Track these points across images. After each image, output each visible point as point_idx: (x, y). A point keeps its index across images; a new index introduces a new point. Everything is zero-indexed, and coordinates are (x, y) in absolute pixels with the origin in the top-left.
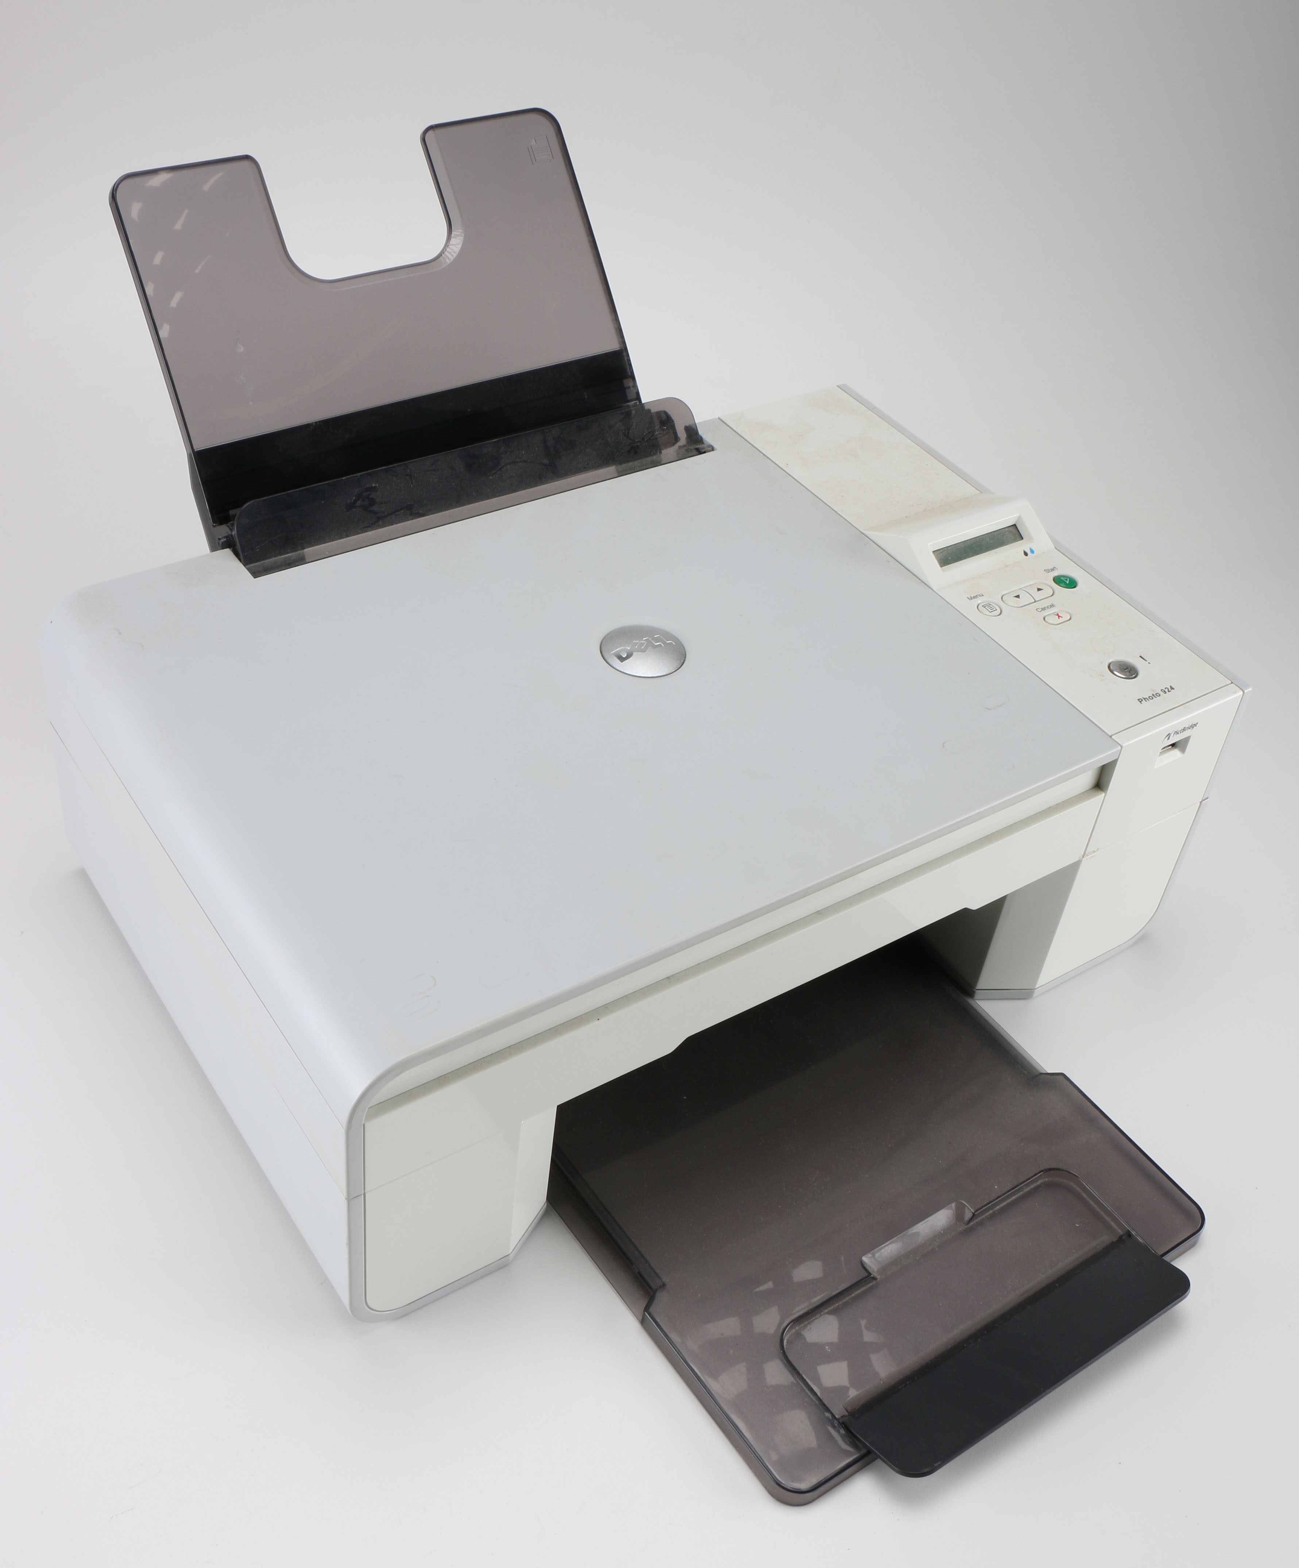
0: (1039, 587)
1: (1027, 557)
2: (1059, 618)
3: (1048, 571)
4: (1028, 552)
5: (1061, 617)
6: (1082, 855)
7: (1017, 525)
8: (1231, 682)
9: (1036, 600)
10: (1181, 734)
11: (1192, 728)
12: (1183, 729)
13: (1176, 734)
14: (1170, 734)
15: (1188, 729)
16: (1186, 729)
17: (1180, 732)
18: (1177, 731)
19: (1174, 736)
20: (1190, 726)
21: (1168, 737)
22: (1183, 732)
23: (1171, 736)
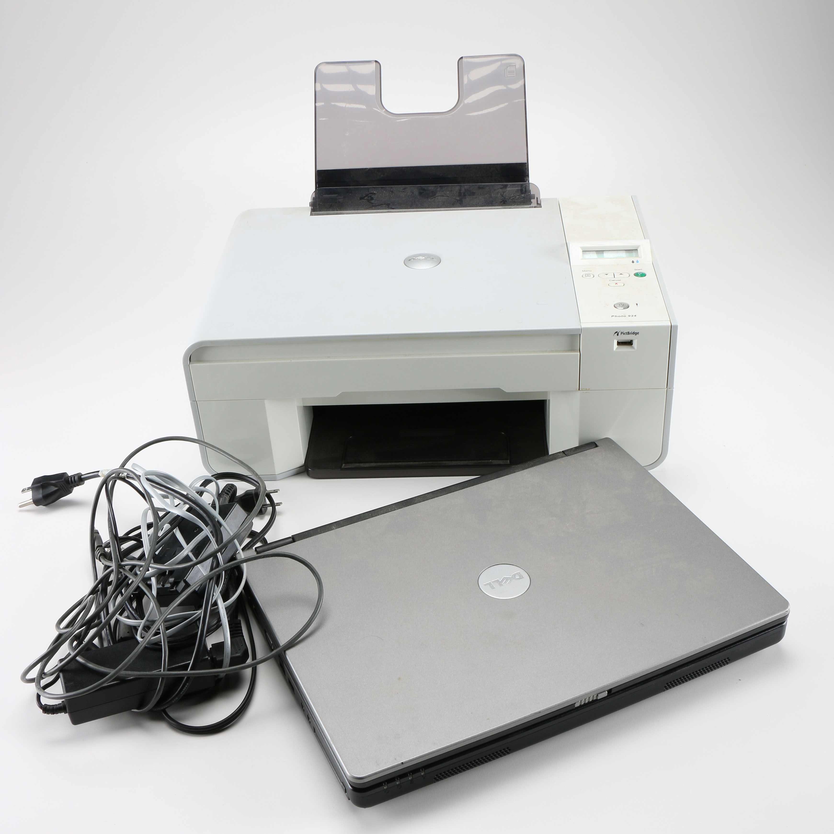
0: (622, 273)
2: (616, 285)
3: (636, 270)
4: (635, 261)
5: (618, 284)
6: (578, 388)
7: (638, 249)
8: (669, 320)
9: (615, 277)
10: (626, 335)
11: (635, 335)
12: (627, 332)
13: (623, 334)
14: (618, 332)
15: (631, 334)
16: (630, 333)
17: (625, 334)
18: (623, 332)
19: (621, 334)
20: (632, 332)
21: (617, 333)
22: (628, 334)
23: (619, 333)
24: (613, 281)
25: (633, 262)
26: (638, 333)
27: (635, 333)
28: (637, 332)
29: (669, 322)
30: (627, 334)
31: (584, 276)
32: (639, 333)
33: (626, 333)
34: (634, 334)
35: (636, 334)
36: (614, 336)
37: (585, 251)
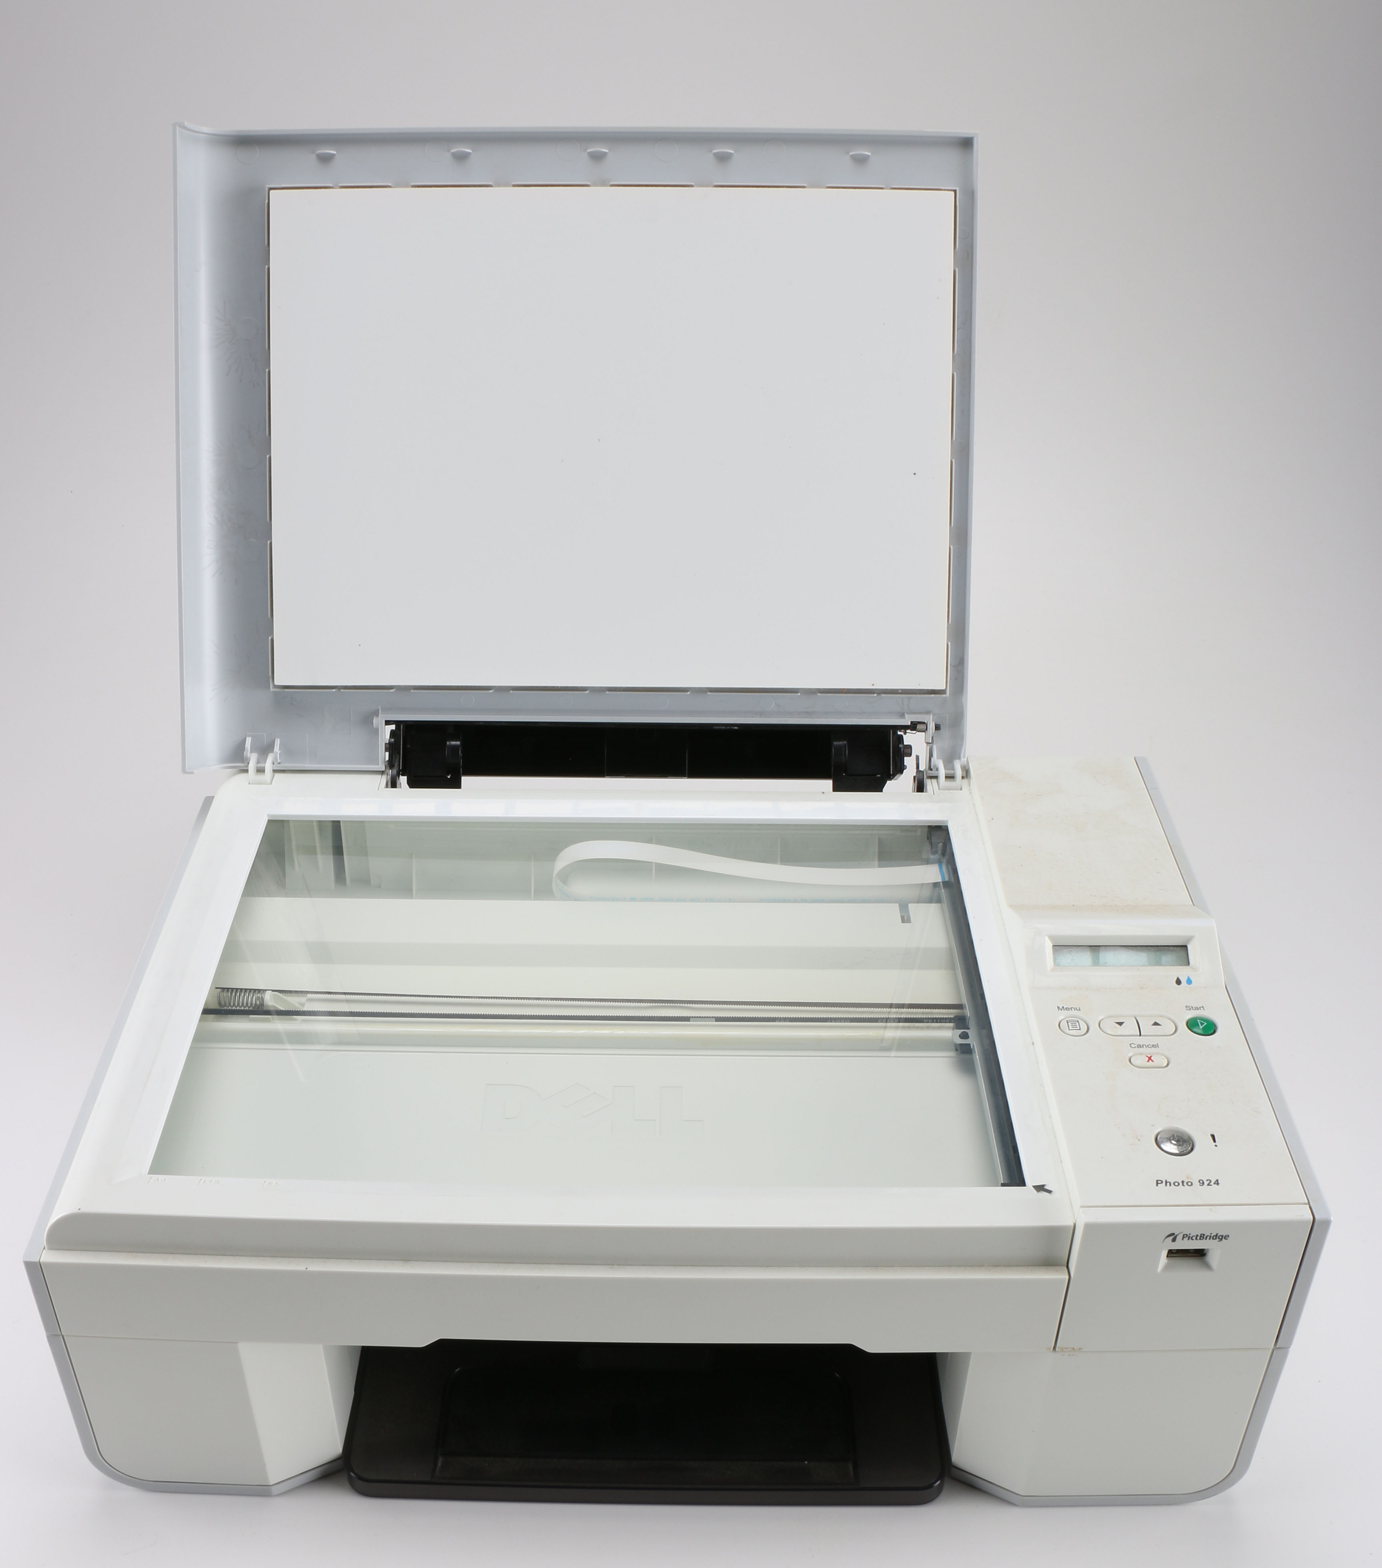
0: (1157, 1022)
1: (1179, 986)
2: (1148, 1061)
3: (1189, 1008)
4: (1183, 980)
5: (1152, 1061)
6: (1051, 1347)
7: (1188, 946)
8: (1307, 1201)
9: (1142, 1033)
10: (1195, 1240)
11: (1218, 1240)
12: (1199, 1235)
13: (1187, 1238)
14: (1176, 1234)
15: (1208, 1238)
16: (1205, 1237)
17: (1194, 1238)
18: (1188, 1234)
19: (1183, 1239)
20: (1212, 1235)
21: (1172, 1237)
22: (1200, 1239)
23: (1177, 1237)
24: (1139, 1046)
25: (1178, 982)
26: (1226, 1237)
27: (1220, 1236)
28: (1224, 1235)
29: (1308, 1206)
30: (1198, 1238)
31: (1064, 1025)
32: (1228, 1236)
33: (1197, 1236)
34: (1216, 1239)
35: (1221, 1238)
36: (1163, 1242)
37: (1059, 947)
